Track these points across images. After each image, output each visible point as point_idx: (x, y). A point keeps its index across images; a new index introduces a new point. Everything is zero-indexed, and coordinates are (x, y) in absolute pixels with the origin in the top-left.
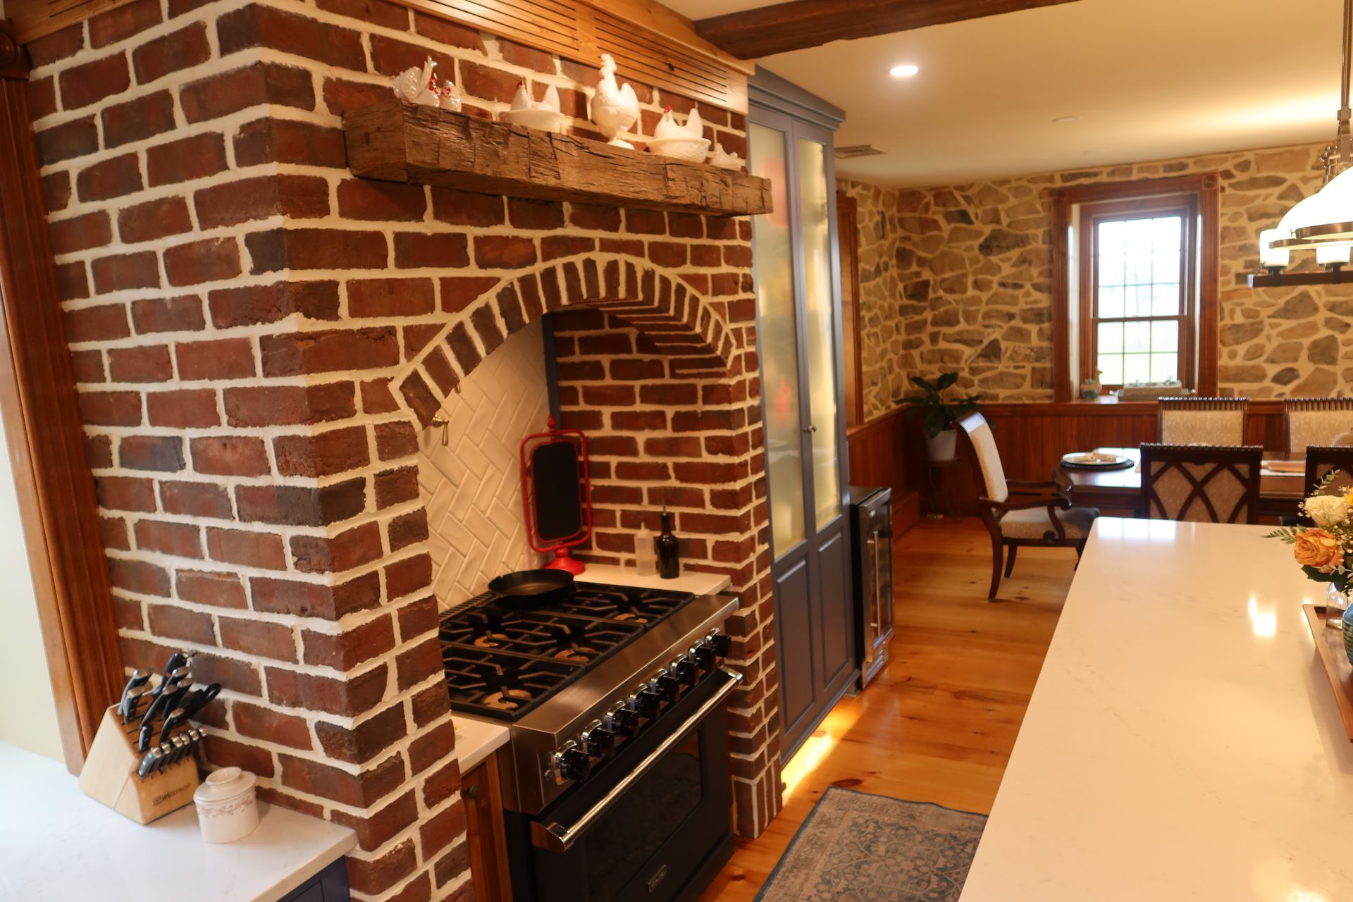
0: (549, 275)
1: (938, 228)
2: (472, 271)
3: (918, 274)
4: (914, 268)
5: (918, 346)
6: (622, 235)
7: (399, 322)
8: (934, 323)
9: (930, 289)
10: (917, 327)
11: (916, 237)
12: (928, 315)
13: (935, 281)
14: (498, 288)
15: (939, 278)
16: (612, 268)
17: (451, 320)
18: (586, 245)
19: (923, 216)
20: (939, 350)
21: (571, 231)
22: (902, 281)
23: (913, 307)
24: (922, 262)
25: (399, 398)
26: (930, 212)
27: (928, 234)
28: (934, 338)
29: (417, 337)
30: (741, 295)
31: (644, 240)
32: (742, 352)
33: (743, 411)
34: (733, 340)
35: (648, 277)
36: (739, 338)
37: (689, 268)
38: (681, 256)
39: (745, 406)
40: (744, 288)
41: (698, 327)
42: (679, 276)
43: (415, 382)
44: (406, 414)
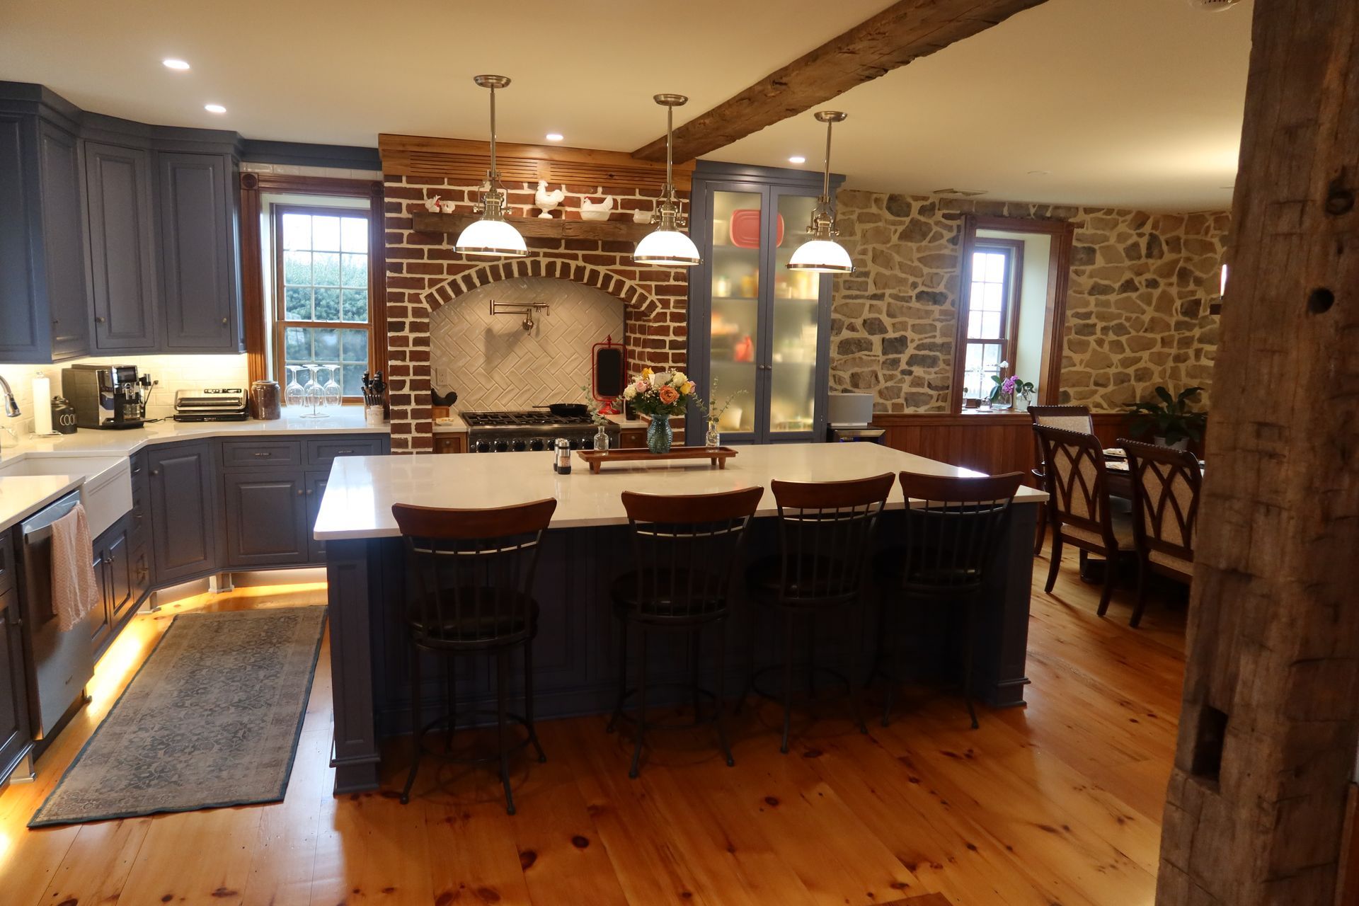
1: (1214, 251)
2: (465, 262)
3: (1193, 293)
4: (1192, 286)
5: (1185, 361)
6: (562, 250)
7: (427, 277)
8: (1201, 340)
9: (1201, 308)
10: (1186, 342)
11: (1196, 258)
12: (1197, 332)
13: (1206, 300)
15: (1209, 298)
16: (552, 264)
17: (451, 278)
18: (535, 254)
19: (1204, 238)
20: (1200, 366)
22: (1180, 298)
23: (1186, 323)
24: (1198, 282)
25: (424, 300)
26: (1210, 235)
27: (1204, 256)
28: (1198, 353)
29: (434, 282)
30: (672, 282)
31: (580, 253)
32: (668, 311)
33: (664, 341)
34: (658, 304)
35: (580, 271)
36: (665, 304)
37: (618, 267)
38: (611, 261)
39: (667, 339)
40: (676, 279)
41: (623, 295)
42: (607, 270)
43: (431, 296)
44: (425, 305)
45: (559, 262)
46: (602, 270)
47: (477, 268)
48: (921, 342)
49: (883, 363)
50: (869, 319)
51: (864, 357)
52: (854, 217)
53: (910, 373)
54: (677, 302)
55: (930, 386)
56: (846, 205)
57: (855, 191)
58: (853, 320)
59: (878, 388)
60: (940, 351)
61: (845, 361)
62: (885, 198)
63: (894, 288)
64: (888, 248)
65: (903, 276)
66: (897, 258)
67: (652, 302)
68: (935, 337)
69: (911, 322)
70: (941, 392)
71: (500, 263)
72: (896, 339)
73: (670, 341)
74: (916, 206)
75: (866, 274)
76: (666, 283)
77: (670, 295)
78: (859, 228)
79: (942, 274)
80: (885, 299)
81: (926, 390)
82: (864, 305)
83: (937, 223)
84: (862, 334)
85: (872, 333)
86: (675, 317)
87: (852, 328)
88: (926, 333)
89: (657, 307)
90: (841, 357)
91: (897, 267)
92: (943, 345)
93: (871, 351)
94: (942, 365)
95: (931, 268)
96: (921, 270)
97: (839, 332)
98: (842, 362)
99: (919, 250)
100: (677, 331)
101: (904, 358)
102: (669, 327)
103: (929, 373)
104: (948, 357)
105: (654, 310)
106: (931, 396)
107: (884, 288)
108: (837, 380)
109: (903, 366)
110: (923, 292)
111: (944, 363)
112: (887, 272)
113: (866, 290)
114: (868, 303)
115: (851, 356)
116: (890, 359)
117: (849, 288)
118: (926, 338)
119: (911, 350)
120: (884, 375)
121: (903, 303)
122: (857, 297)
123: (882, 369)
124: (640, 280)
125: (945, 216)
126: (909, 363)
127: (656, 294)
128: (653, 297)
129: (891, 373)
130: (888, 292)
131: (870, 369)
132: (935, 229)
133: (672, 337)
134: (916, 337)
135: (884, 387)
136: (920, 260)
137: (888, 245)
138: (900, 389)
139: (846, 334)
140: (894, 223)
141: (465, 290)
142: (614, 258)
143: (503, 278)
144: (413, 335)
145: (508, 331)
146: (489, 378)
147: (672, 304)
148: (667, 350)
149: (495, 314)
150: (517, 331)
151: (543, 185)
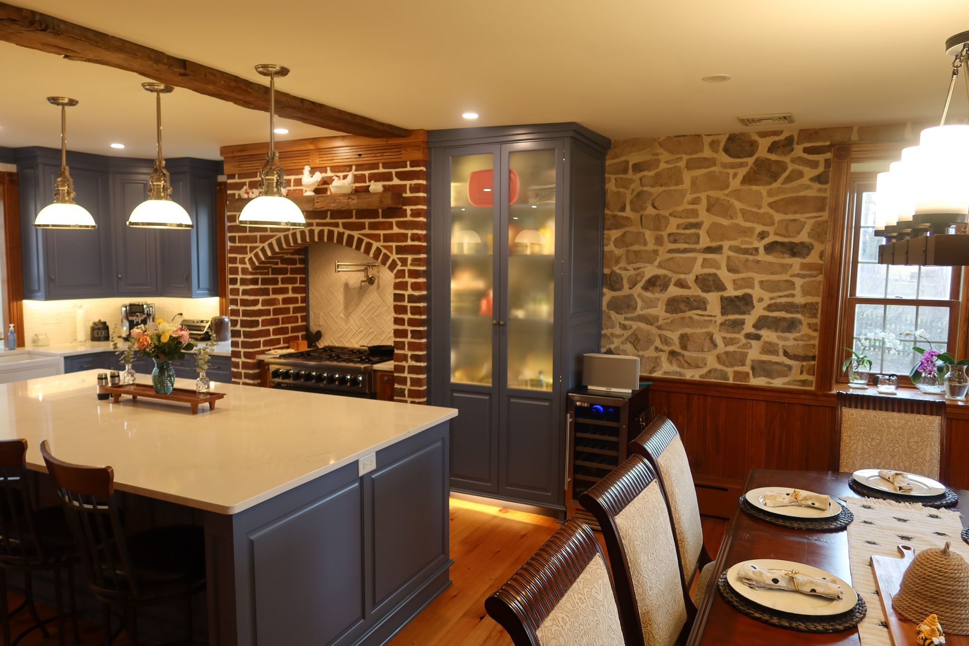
2: (269, 233)
6: (328, 220)
7: (249, 245)
16: (321, 233)
17: (261, 245)
18: (311, 224)
25: (247, 263)
29: (252, 249)
30: (409, 243)
31: (340, 221)
32: (406, 268)
33: (403, 295)
34: (399, 262)
35: (341, 235)
36: (404, 262)
37: (367, 231)
38: (361, 227)
39: (406, 293)
40: (412, 240)
41: (371, 255)
42: (359, 234)
43: (251, 259)
44: (248, 266)
45: (326, 229)
46: (356, 234)
47: (276, 238)
48: (773, 301)
49: (722, 324)
50: (701, 275)
51: (696, 317)
52: (682, 164)
53: (758, 337)
54: (414, 260)
55: (786, 354)
56: (671, 152)
57: (679, 136)
58: (682, 276)
59: (716, 352)
60: (803, 313)
61: (672, 321)
62: (723, 140)
63: (734, 239)
64: (727, 195)
65: (748, 224)
66: (738, 205)
67: (394, 261)
68: (793, 296)
69: (758, 277)
70: (805, 363)
71: (290, 233)
72: (737, 297)
73: (409, 296)
74: (764, 144)
75: (698, 225)
76: (404, 244)
77: (407, 255)
78: (687, 176)
79: (803, 220)
80: (723, 251)
81: (781, 359)
82: (695, 259)
83: (793, 161)
84: (695, 291)
85: (706, 290)
86: (414, 274)
87: (681, 284)
88: (780, 291)
89: (397, 265)
90: (668, 315)
91: (740, 215)
92: (805, 305)
93: (705, 309)
94: (805, 330)
95: (786, 214)
96: (771, 217)
97: (665, 287)
98: (669, 321)
99: (770, 194)
100: (416, 286)
101: (750, 320)
102: (407, 282)
103: (786, 339)
104: (814, 321)
105: (395, 268)
106: (790, 368)
107: (722, 240)
108: (663, 341)
109: (749, 328)
110: (776, 243)
111: (810, 328)
112: (725, 222)
113: (697, 242)
114: (700, 257)
115: (681, 315)
116: (729, 320)
117: (675, 241)
118: (781, 297)
119: (759, 311)
120: (724, 338)
121: (747, 256)
122: (685, 251)
123: (720, 331)
124: (384, 242)
125: (806, 150)
126: (755, 326)
127: (397, 253)
128: (394, 256)
129: (732, 336)
130: (726, 244)
131: (704, 330)
132: (791, 167)
133: (410, 292)
134: (766, 295)
135: (724, 351)
136: (771, 205)
137: (726, 192)
138: (745, 355)
139: (673, 291)
140: (732, 166)
141: (269, 254)
142: (364, 223)
143: (292, 244)
144: (242, 288)
145: (359, 285)
146: (347, 320)
147: (409, 262)
148: (406, 303)
149: (339, 271)
150: (364, 286)
151: (307, 169)
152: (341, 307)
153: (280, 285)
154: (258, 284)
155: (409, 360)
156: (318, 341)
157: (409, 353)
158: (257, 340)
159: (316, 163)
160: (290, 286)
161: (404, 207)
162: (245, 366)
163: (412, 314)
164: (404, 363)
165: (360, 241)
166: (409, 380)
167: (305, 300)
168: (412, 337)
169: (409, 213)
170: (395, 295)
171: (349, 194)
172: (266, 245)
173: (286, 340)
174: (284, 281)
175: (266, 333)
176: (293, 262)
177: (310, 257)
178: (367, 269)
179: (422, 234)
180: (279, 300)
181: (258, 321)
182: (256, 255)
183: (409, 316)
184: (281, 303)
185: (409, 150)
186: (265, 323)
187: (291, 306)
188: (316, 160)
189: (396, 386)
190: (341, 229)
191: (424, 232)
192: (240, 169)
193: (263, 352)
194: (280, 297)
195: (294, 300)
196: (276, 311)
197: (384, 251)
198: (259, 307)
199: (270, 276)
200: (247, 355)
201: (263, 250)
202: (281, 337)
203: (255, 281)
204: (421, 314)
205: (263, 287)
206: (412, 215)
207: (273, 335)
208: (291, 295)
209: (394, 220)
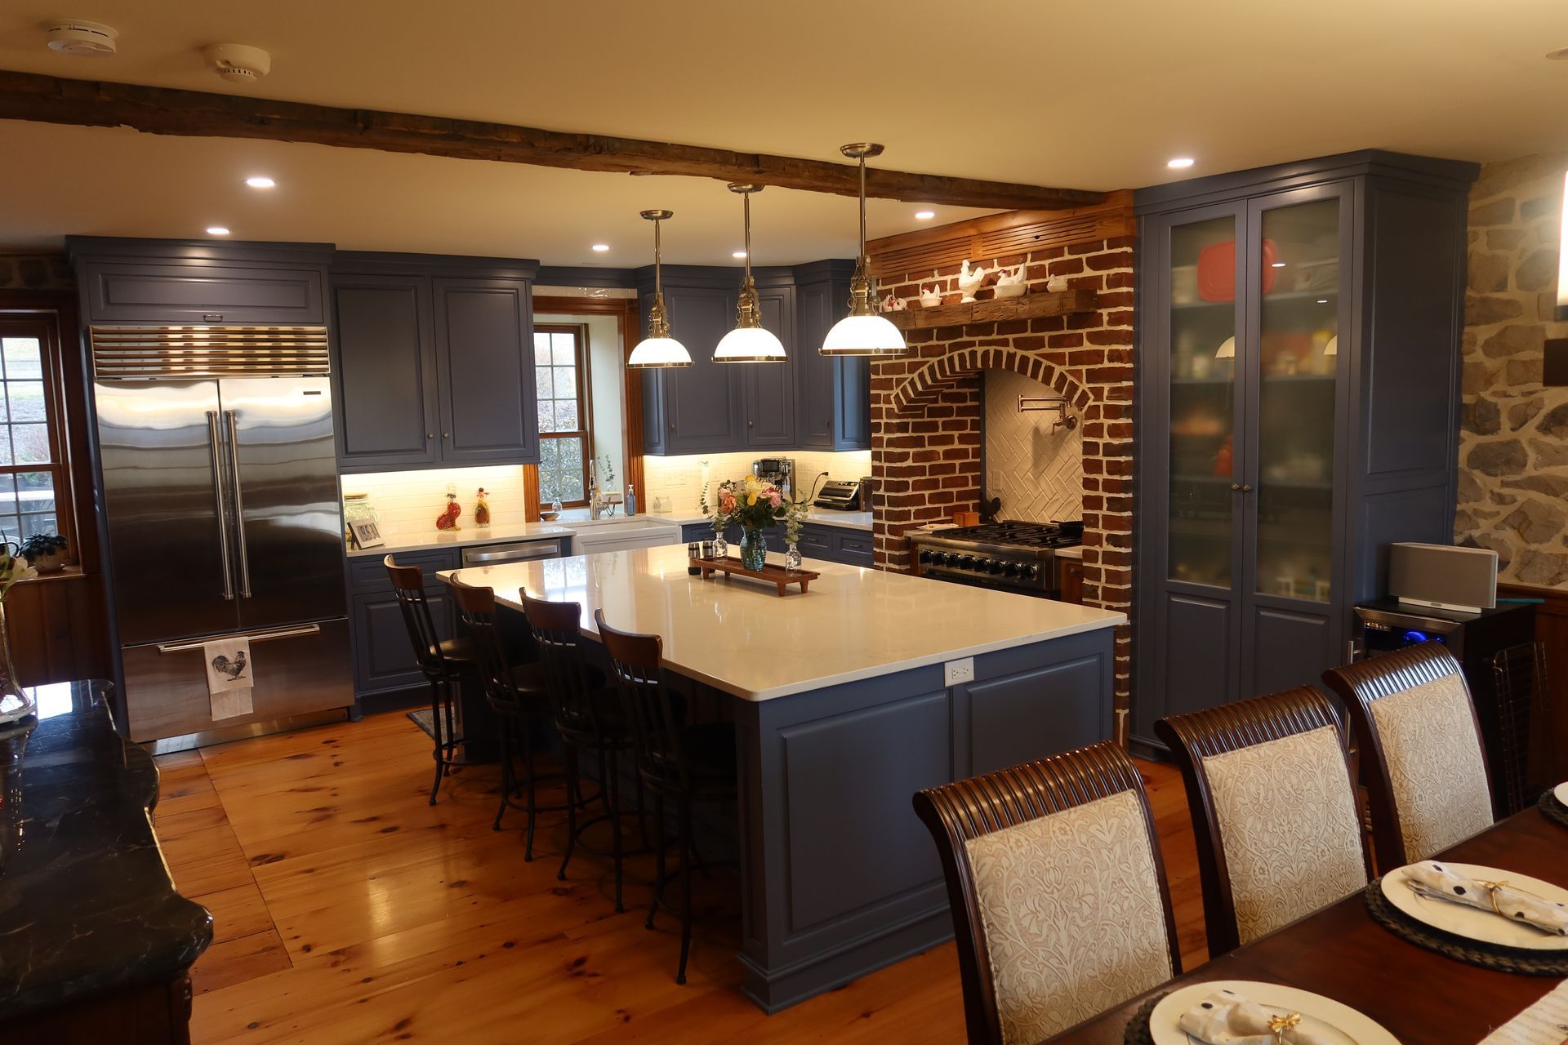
0: (951, 359)
2: (919, 359)
6: (995, 336)
7: (895, 377)
14: (929, 364)
16: (986, 354)
17: (910, 376)
18: (972, 344)
21: (965, 338)
25: (893, 401)
29: (899, 382)
30: (1107, 364)
31: (1011, 337)
32: (1101, 404)
33: (1097, 444)
34: (1090, 395)
35: (1011, 357)
36: (1098, 393)
37: (1047, 350)
38: (1037, 344)
39: (1101, 442)
40: (1111, 360)
41: (1053, 385)
42: (1036, 355)
43: (897, 396)
44: (894, 406)
45: (992, 349)
46: (1031, 355)
54: (1112, 390)
67: (1084, 393)
73: (1104, 445)
76: (1099, 366)
77: (1103, 382)
86: (1112, 412)
89: (1089, 398)
100: (1115, 431)
102: (1102, 425)
105: (1086, 403)
124: (1070, 364)
127: (1088, 382)
128: (1084, 386)
133: (1107, 439)
141: (920, 388)
142: (1042, 338)
143: (948, 373)
144: (886, 437)
145: (1050, 430)
146: (1036, 484)
147: (1106, 394)
148: (1100, 457)
149: (1023, 410)
150: (1061, 431)
151: (966, 263)
152: (1029, 464)
153: (941, 432)
154: (907, 432)
155: (1105, 543)
156: (996, 513)
157: (1105, 533)
158: (906, 509)
159: (978, 255)
160: (956, 434)
161: (1099, 311)
162: (891, 545)
163: (1109, 473)
164: (1096, 548)
165: (1037, 364)
166: (1103, 572)
167: (980, 453)
168: (1108, 509)
169: (1105, 318)
170: (1085, 443)
171: (1018, 297)
172: (915, 375)
173: (948, 511)
174: (946, 426)
175: (920, 500)
176: (961, 398)
177: (986, 390)
178: (1063, 405)
179: (1125, 350)
180: (939, 453)
181: (908, 482)
182: (904, 391)
183: (1105, 476)
184: (942, 458)
185: (1105, 223)
186: (917, 486)
187: (957, 462)
188: (978, 250)
189: (1086, 581)
190: (1012, 349)
191: (1129, 347)
192: (885, 271)
193: (913, 527)
194: (941, 449)
195: (962, 454)
196: (935, 470)
197: (1070, 378)
198: (909, 463)
199: (926, 419)
200: (893, 530)
201: (912, 383)
202: (942, 506)
203: (903, 428)
204: (1122, 473)
205: (915, 435)
206: (1110, 323)
207: (929, 503)
208: (956, 445)
209: (1084, 331)
